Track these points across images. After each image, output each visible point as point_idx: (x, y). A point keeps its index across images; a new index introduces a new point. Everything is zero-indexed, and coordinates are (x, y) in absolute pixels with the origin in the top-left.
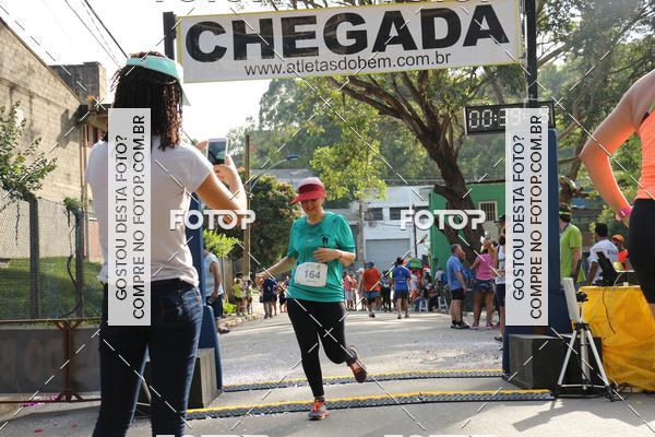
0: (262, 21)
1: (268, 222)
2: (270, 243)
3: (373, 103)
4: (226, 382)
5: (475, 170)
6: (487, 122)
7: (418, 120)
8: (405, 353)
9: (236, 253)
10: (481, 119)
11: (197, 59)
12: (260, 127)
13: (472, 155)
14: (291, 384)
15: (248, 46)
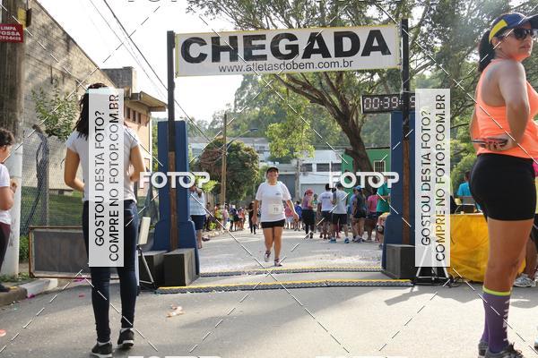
0: (231, 38)
1: (238, 171)
2: (239, 184)
3: (306, 95)
4: (202, 271)
5: (372, 141)
6: (376, 106)
7: (336, 107)
8: (321, 256)
9: (216, 190)
10: (372, 103)
11: (188, 61)
12: (235, 110)
13: (371, 131)
14: (244, 273)
15: (222, 53)
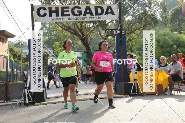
0: (56, 7)
3: (68, 31)
7: (80, 36)
10: (109, 32)
11: (39, 16)
15: (52, 13)
